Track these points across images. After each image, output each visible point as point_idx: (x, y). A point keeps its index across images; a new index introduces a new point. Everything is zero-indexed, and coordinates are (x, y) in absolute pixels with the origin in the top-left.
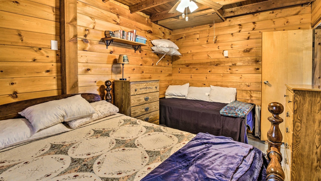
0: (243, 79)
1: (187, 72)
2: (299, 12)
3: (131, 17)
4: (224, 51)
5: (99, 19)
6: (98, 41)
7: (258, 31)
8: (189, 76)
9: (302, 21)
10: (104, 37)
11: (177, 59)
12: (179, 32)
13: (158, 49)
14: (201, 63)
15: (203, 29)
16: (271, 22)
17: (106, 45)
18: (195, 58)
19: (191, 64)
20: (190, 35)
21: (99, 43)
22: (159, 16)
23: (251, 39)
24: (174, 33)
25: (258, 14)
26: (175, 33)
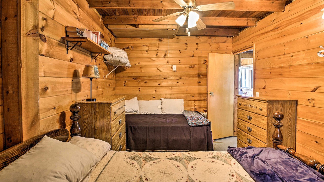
0: (189, 91)
1: (134, 85)
2: (226, 41)
3: (89, 13)
4: (173, 66)
5: (59, 5)
6: (58, 41)
7: (200, 51)
8: (137, 90)
9: (227, 48)
10: (64, 36)
11: (122, 71)
12: (125, 41)
13: (112, 59)
14: (150, 76)
15: (153, 42)
16: (209, 45)
17: (66, 48)
18: (143, 71)
19: (139, 77)
20: (138, 46)
21: (59, 44)
22: (115, 19)
23: (194, 57)
24: (118, 41)
25: (200, 37)
26: (120, 42)
